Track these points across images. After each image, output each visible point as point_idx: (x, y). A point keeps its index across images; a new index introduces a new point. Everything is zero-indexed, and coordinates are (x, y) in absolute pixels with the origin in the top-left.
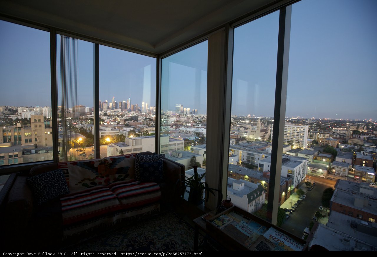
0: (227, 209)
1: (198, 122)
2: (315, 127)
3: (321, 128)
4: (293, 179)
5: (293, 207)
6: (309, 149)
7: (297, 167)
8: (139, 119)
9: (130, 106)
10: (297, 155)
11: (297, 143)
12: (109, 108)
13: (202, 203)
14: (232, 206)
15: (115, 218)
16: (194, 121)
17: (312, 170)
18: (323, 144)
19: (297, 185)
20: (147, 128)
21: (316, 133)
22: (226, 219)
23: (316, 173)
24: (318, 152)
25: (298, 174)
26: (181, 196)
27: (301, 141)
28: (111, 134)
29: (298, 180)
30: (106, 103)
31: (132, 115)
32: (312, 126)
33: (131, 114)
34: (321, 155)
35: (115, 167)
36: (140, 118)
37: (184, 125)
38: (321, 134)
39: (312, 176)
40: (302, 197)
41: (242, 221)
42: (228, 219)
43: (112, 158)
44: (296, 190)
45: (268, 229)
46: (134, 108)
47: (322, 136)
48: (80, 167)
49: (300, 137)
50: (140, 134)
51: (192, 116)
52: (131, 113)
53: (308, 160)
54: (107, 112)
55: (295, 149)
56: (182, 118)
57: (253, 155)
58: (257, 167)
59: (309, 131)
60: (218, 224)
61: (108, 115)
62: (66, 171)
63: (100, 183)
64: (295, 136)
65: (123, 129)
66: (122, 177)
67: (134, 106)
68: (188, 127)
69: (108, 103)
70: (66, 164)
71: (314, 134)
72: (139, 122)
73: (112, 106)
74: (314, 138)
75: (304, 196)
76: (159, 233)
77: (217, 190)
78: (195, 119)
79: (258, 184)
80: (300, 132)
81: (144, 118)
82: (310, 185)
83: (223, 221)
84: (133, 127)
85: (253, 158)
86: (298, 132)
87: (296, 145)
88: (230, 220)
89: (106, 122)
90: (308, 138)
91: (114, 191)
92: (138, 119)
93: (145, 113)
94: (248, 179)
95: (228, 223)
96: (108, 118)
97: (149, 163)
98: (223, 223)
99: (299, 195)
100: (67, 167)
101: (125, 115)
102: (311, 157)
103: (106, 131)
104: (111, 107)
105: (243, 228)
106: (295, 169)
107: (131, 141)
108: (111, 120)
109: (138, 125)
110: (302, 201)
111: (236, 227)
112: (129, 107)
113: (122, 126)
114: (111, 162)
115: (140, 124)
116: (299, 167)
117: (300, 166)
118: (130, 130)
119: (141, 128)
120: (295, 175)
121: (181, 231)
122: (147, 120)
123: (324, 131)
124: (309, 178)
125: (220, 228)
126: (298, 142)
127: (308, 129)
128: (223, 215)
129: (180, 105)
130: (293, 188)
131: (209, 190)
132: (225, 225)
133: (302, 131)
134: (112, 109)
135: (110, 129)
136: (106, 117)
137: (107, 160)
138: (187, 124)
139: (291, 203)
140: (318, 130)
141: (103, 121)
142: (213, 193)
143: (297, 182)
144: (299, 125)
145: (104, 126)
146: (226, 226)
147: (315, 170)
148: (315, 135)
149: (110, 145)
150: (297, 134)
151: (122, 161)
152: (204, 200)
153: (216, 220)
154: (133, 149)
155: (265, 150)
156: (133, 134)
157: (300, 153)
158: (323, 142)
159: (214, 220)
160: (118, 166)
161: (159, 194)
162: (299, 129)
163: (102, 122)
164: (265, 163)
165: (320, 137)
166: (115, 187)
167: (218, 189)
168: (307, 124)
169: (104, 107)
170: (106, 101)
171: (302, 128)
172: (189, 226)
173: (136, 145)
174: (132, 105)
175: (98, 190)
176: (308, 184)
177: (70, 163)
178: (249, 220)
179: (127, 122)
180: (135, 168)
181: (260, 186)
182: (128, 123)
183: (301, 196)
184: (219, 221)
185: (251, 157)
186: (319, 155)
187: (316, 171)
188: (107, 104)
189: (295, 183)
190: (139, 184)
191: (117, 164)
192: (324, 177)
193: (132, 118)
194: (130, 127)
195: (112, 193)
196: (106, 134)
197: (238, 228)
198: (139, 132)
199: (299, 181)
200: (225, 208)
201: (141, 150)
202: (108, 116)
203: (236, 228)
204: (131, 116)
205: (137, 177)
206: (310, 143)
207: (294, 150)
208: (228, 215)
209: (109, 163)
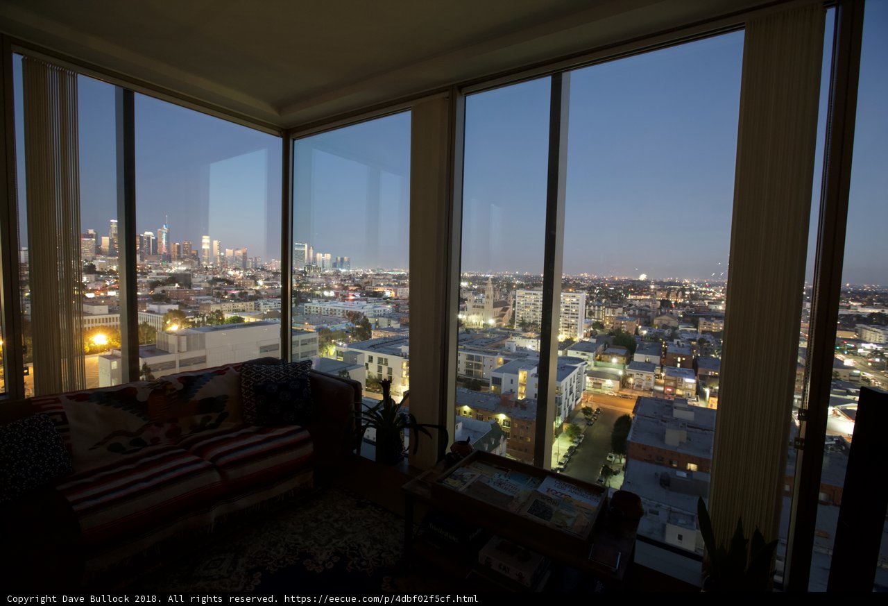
0: (464, 457)
1: (351, 288)
2: (597, 294)
3: (609, 297)
4: (560, 404)
5: (560, 464)
6: (587, 340)
7: (567, 379)
8: (197, 279)
9: (168, 247)
10: (566, 353)
11: (566, 329)
12: (99, 251)
13: (403, 459)
14: (472, 451)
15: (213, 514)
16: (343, 285)
17: (594, 383)
18: (612, 328)
19: (567, 415)
20: (217, 303)
21: (599, 307)
22: (467, 474)
23: (601, 388)
24: (603, 345)
25: (568, 394)
26: (355, 451)
27: (573, 324)
28: (108, 324)
29: (570, 405)
30: (91, 236)
31: (173, 271)
32: (592, 293)
33: (171, 269)
34: (609, 350)
35: (192, 399)
36: (199, 280)
37: (318, 296)
38: (608, 307)
39: (596, 394)
40: (576, 440)
41: (497, 475)
42: (470, 473)
43: (182, 378)
44: (565, 427)
45: (542, 481)
46: (179, 253)
47: (609, 313)
48: (99, 404)
49: (570, 315)
50: (198, 322)
51: (337, 274)
52: (170, 265)
53: (586, 363)
54: (94, 263)
55: (562, 341)
56: (313, 277)
57: (479, 359)
58: (488, 385)
59: (587, 303)
60: (454, 485)
61: (97, 270)
62: (59, 418)
63: (155, 441)
64: (562, 315)
65: (148, 308)
66: (212, 422)
67: (179, 247)
68: (327, 299)
69: (98, 237)
70: (58, 401)
71: (596, 308)
72: (195, 289)
73: (110, 247)
74: (596, 317)
75: (580, 438)
76: (319, 533)
77: (435, 426)
78: (345, 280)
79: (492, 421)
80: (571, 305)
81: (211, 278)
82: (590, 414)
83: (461, 478)
84: (177, 303)
85: (479, 367)
86: (566, 306)
87: (564, 332)
88: (474, 476)
89: (93, 291)
90: (585, 318)
91: (201, 452)
92: (193, 280)
93: (211, 265)
94: (470, 414)
95: (473, 480)
96: (97, 280)
97: (279, 382)
98: (462, 481)
99: (571, 436)
100: (61, 408)
101: (154, 271)
102: (591, 355)
103: (92, 315)
104: (108, 248)
105: (500, 484)
106: (563, 383)
107: (172, 341)
108: (107, 286)
109: (193, 298)
110: (576, 448)
111: (488, 484)
112: (164, 250)
113: (146, 301)
114: (180, 387)
115: (199, 293)
116: (571, 379)
117: (571, 375)
118: (170, 311)
119: (202, 304)
120: (564, 396)
121: (366, 521)
122: (219, 283)
123: (613, 302)
124: (589, 399)
125: (460, 490)
126: (568, 327)
127: (585, 299)
128: (461, 469)
129: (306, 246)
130: (560, 422)
131: (417, 429)
132: (468, 484)
133: (574, 303)
134: (111, 255)
135: (105, 309)
136: (93, 277)
137: (170, 383)
138: (326, 293)
139: (558, 454)
140: (604, 301)
141: (82, 287)
142: (427, 433)
143: (567, 409)
144: (568, 291)
145: (88, 301)
146: (469, 487)
147: (600, 382)
148: (598, 310)
149: (108, 353)
150: (566, 310)
151: (208, 383)
152: (407, 452)
153: (448, 478)
154: (180, 361)
155: (504, 345)
156: (180, 322)
157: (573, 349)
158: (612, 325)
159: (444, 480)
160: (198, 396)
161: (309, 449)
162: (568, 299)
163: (79, 290)
164: (504, 374)
165: (607, 316)
166: (200, 444)
167: (437, 424)
168: (583, 289)
169: (84, 248)
170: (91, 231)
171: (574, 296)
172: (380, 509)
173: (189, 349)
174: (172, 245)
175: (158, 456)
176: (587, 411)
177: (68, 397)
178: (508, 471)
179: (158, 290)
180: (244, 396)
181: (496, 425)
182: (163, 291)
183: (575, 438)
184: (455, 479)
185: (475, 364)
186: (606, 352)
187: (601, 384)
188: (94, 239)
189: (565, 413)
190: (258, 432)
191: (197, 391)
192: (616, 395)
193: (173, 279)
194: (168, 301)
195: (197, 458)
196: (94, 325)
197: (491, 485)
198: (196, 315)
199: (570, 408)
200: (461, 457)
201: (205, 362)
202: (99, 273)
203: (489, 486)
204: (170, 274)
205: (249, 416)
206: (589, 327)
207: (560, 343)
208: (468, 468)
209: (174, 389)
